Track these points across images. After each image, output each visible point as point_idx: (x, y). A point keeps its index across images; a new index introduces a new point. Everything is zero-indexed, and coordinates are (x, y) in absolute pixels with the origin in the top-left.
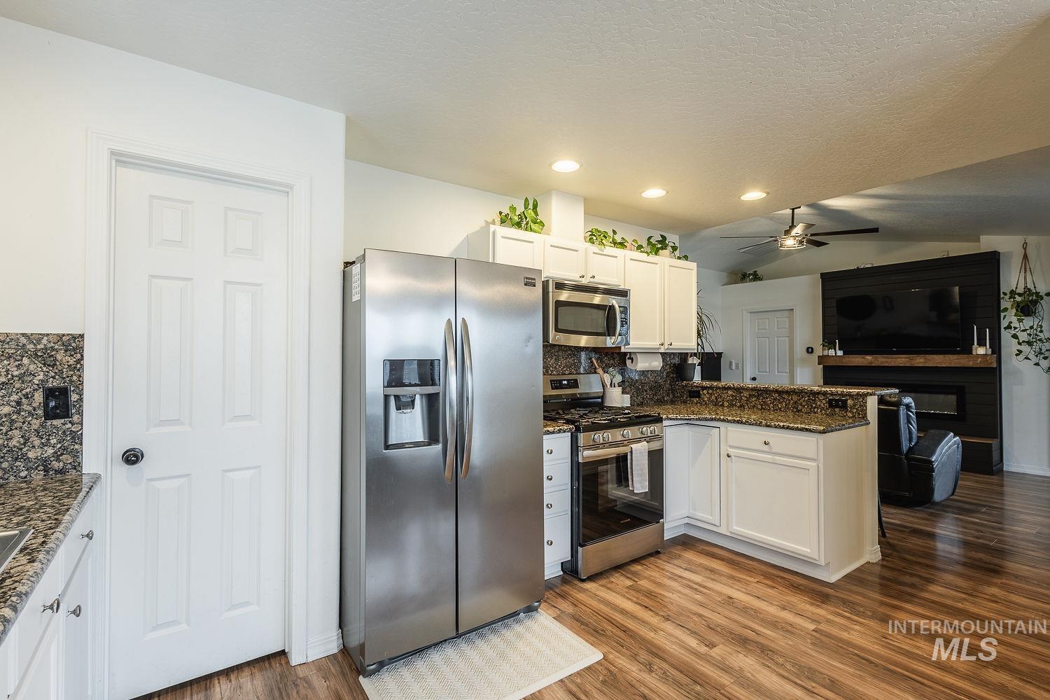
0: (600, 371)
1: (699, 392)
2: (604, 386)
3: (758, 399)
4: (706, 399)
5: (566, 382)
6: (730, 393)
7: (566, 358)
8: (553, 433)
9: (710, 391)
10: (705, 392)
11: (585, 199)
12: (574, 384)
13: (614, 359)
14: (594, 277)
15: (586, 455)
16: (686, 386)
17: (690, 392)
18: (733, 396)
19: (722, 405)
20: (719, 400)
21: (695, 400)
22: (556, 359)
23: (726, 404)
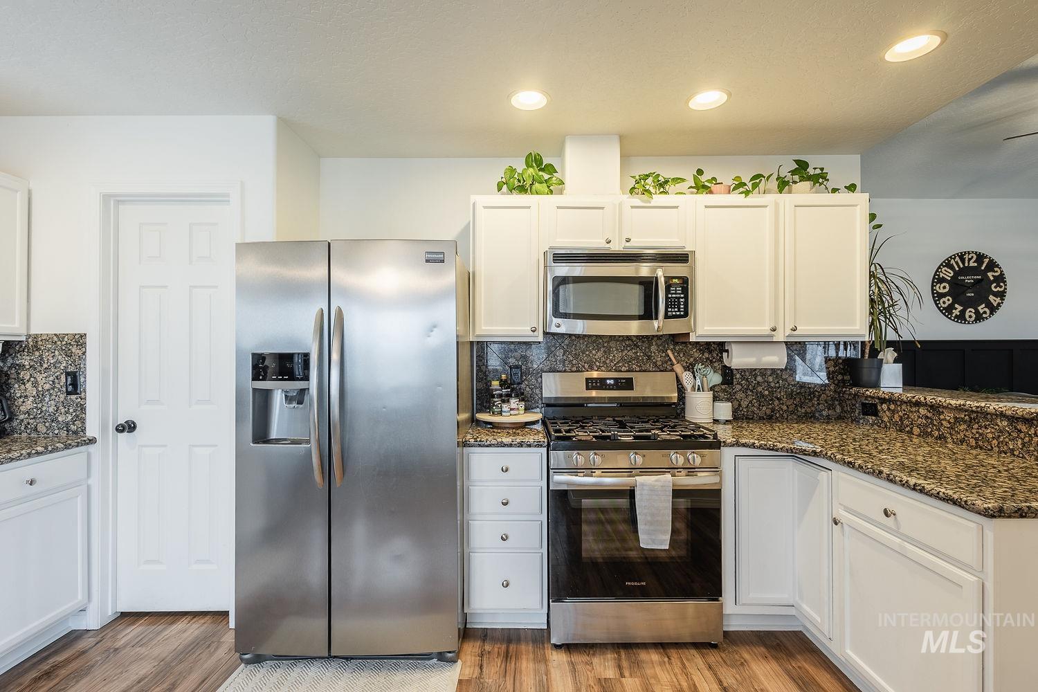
0: (678, 368)
1: (875, 405)
2: (681, 390)
3: (970, 427)
4: (886, 419)
5: (612, 382)
6: (923, 411)
7: (622, 351)
8: (511, 445)
9: (892, 407)
10: (885, 406)
11: (622, 138)
12: (628, 384)
13: (710, 352)
14: (628, 240)
15: (562, 480)
16: (855, 395)
17: (864, 405)
18: (927, 417)
19: (911, 432)
20: (906, 422)
21: (871, 419)
22: (605, 352)
23: (916, 431)
